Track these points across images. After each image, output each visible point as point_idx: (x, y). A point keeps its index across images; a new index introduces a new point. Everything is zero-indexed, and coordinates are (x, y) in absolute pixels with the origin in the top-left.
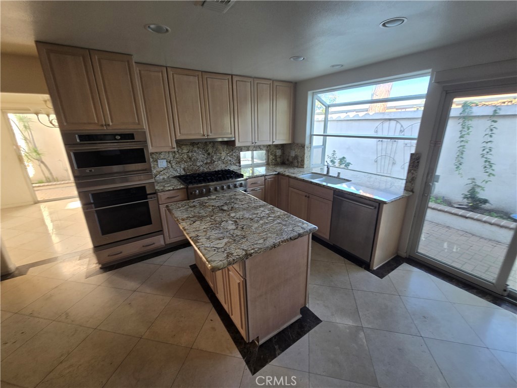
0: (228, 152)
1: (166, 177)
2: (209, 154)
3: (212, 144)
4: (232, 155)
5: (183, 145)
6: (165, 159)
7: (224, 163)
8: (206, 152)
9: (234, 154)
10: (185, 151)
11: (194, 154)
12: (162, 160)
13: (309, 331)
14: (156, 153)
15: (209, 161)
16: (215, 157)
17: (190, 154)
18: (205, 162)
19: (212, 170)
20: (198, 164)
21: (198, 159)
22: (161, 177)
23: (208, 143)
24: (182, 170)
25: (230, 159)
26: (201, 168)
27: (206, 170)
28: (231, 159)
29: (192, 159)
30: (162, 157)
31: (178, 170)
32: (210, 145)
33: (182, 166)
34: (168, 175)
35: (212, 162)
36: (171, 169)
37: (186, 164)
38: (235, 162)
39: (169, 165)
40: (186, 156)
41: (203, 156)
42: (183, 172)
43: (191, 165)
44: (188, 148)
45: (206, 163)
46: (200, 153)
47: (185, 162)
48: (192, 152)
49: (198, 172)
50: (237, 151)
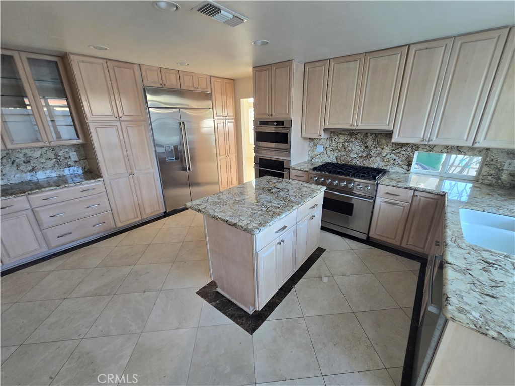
0: (393, 148)
1: (320, 161)
2: (366, 147)
3: (373, 136)
4: (399, 153)
5: (341, 134)
6: (323, 145)
7: (383, 161)
8: (363, 145)
9: (403, 153)
10: (342, 140)
11: (351, 144)
12: (320, 146)
13: (238, 324)
14: (318, 139)
15: (365, 155)
16: (373, 152)
17: (346, 144)
18: (360, 155)
19: (365, 166)
20: (352, 156)
21: (353, 150)
22: (317, 160)
23: (369, 134)
24: (335, 158)
25: (394, 157)
26: (354, 161)
27: (358, 164)
28: (397, 158)
29: (347, 150)
30: (321, 142)
31: (332, 157)
32: (371, 137)
33: (336, 155)
34: (322, 160)
35: (369, 157)
36: (326, 155)
37: (339, 153)
38: (401, 163)
39: (325, 151)
40: (341, 145)
41: (359, 148)
42: (335, 160)
43: (344, 155)
44: (346, 138)
45: (361, 157)
46: (357, 144)
47: (339, 151)
48: (348, 141)
49: (349, 163)
50: (409, 149)
